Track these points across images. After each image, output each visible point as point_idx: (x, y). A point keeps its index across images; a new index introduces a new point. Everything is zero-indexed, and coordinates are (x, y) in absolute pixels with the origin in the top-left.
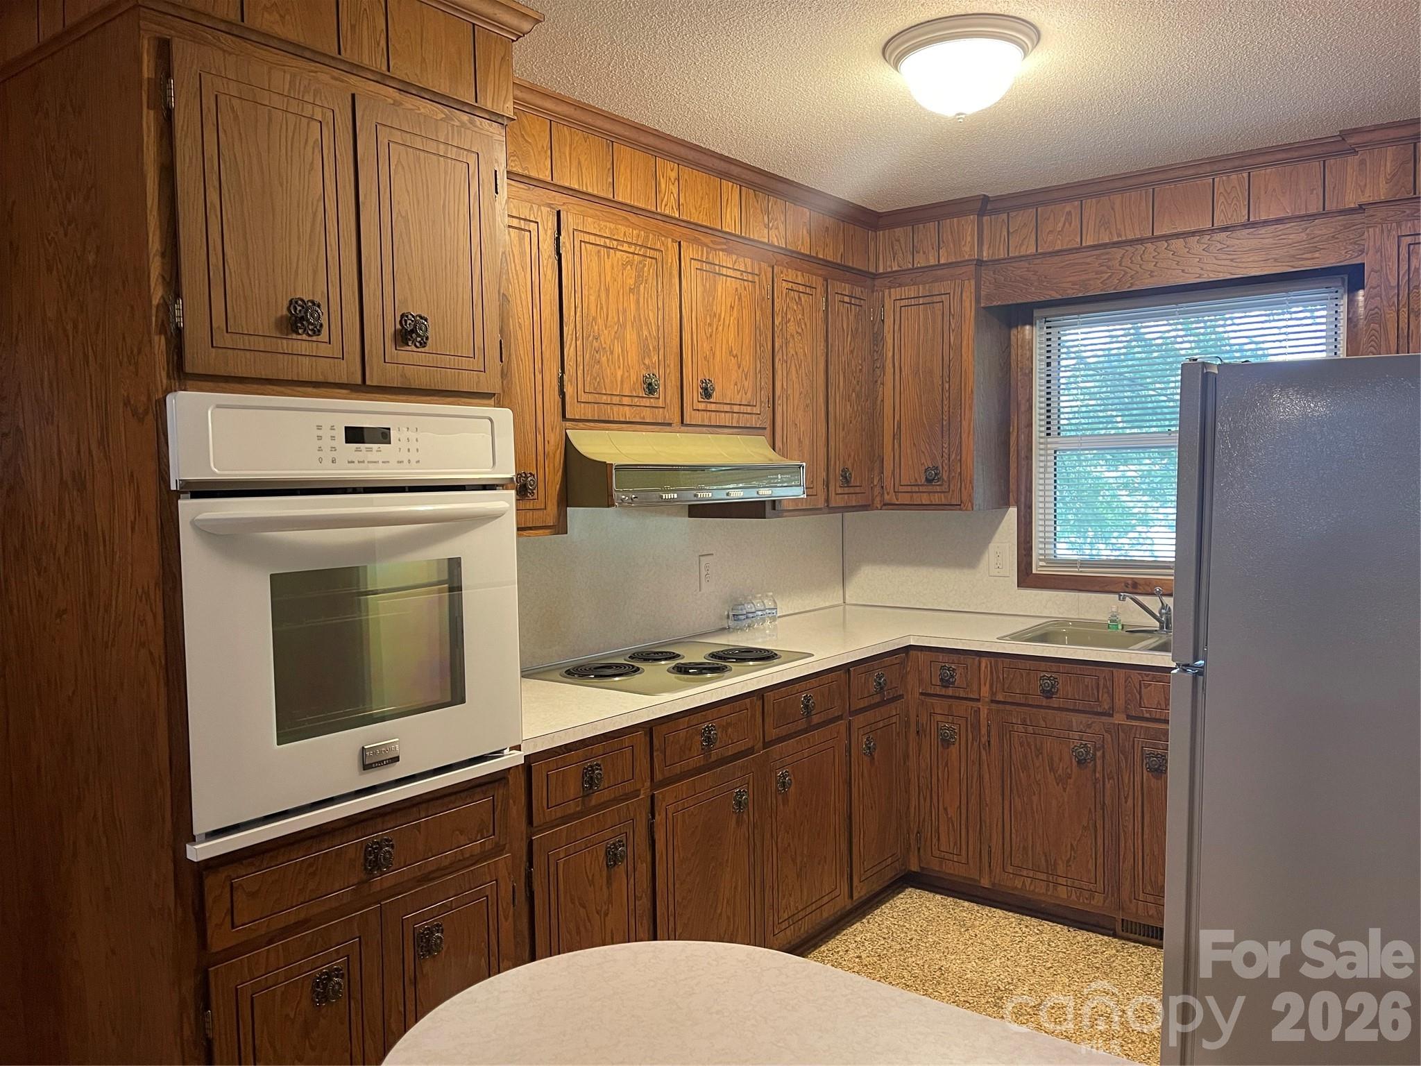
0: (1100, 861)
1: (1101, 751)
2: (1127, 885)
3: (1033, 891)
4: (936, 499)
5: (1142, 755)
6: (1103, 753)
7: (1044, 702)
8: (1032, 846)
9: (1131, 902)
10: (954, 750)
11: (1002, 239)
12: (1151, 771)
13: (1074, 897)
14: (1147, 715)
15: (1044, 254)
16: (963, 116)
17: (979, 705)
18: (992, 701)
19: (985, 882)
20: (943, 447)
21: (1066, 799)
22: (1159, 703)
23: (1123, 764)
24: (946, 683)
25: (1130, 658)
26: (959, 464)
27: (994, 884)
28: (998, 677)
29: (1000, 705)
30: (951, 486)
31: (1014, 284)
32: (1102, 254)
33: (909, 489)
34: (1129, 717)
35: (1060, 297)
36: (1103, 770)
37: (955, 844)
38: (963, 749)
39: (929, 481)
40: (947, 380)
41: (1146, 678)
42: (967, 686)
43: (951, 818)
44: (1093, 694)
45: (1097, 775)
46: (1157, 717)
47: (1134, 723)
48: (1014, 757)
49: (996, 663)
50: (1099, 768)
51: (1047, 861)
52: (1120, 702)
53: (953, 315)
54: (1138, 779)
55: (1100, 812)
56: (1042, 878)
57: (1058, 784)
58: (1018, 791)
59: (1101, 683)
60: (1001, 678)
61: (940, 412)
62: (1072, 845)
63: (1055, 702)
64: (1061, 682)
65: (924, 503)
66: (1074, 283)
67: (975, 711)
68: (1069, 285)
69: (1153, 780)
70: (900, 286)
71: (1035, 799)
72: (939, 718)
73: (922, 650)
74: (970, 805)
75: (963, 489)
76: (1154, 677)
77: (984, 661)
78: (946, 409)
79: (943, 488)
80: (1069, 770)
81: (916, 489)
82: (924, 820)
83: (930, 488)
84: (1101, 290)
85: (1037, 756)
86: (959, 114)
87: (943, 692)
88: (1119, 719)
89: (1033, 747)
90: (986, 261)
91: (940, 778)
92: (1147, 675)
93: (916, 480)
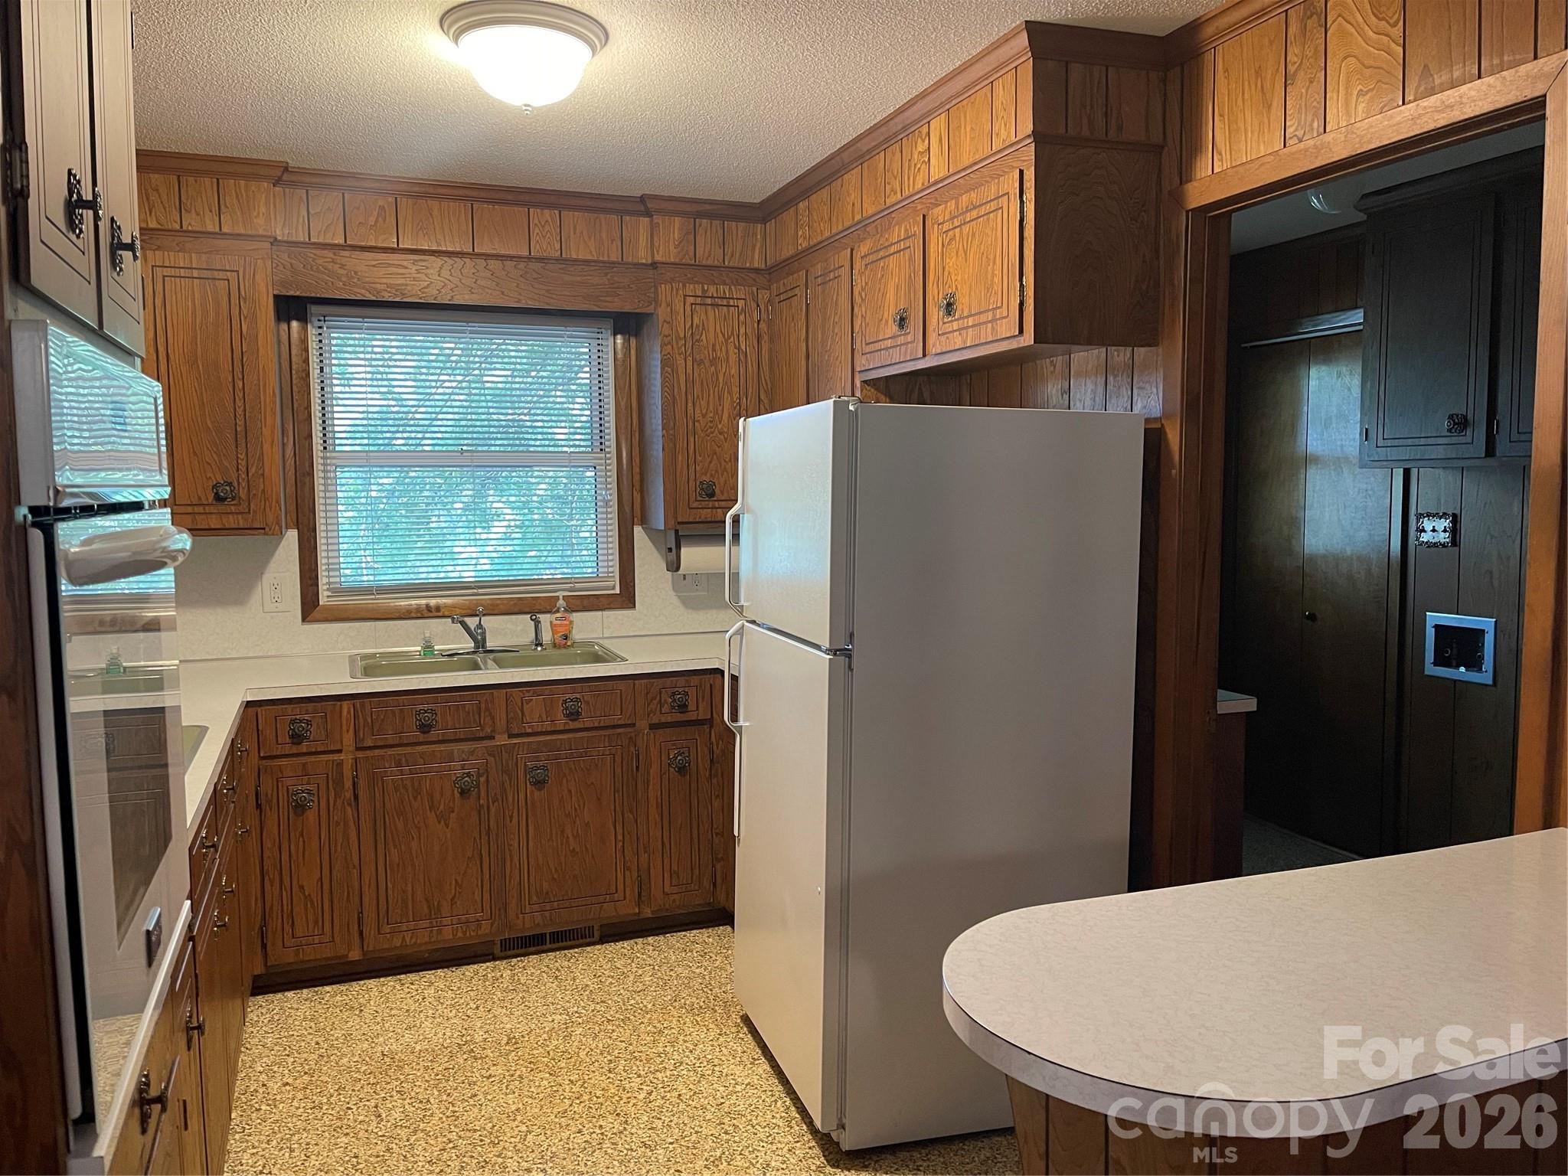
0: (486, 887)
1: (485, 776)
2: (513, 903)
3: (415, 943)
4: (231, 521)
5: (525, 771)
6: (488, 777)
7: (422, 738)
8: (413, 895)
9: (518, 918)
10: (311, 816)
11: (301, 220)
12: (535, 784)
13: (460, 934)
14: (530, 731)
15: (354, 248)
16: (530, 109)
17: (342, 757)
18: (358, 749)
19: (355, 955)
20: (238, 457)
21: (449, 836)
22: (540, 716)
23: (507, 785)
24: (297, 738)
25: (512, 677)
26: (262, 480)
27: (364, 953)
28: (365, 720)
29: (367, 752)
30: (252, 506)
31: (316, 274)
32: (421, 260)
33: (189, 509)
34: (511, 736)
35: (374, 298)
36: (488, 796)
37: (316, 922)
38: (323, 813)
39: (218, 499)
40: (241, 377)
41: (527, 695)
42: (327, 736)
43: (309, 895)
44: (475, 720)
45: (482, 802)
46: (539, 730)
47: (515, 741)
48: (388, 805)
49: (363, 706)
50: (483, 794)
51: (429, 907)
52: (501, 723)
53: (245, 299)
54: (522, 796)
55: (484, 837)
56: (424, 926)
57: (439, 822)
58: (394, 841)
59: (483, 706)
60: (369, 720)
61: (232, 416)
62: (456, 880)
63: (434, 734)
64: (439, 713)
65: (213, 527)
66: (389, 285)
67: (338, 764)
68: (383, 287)
69: (537, 793)
70: (159, 248)
71: (414, 845)
72: (289, 781)
73: (261, 706)
74: (334, 873)
75: (268, 509)
76: (535, 692)
77: (345, 704)
78: (240, 411)
79: (240, 508)
80: (451, 804)
81: (201, 510)
82: (271, 908)
83: (221, 508)
84: (421, 298)
85: (415, 798)
86: (526, 105)
87: (294, 750)
88: (502, 740)
89: (410, 789)
90: (280, 241)
91: (293, 851)
92: (528, 691)
93: (200, 499)
